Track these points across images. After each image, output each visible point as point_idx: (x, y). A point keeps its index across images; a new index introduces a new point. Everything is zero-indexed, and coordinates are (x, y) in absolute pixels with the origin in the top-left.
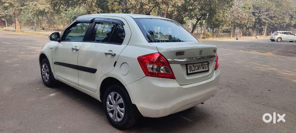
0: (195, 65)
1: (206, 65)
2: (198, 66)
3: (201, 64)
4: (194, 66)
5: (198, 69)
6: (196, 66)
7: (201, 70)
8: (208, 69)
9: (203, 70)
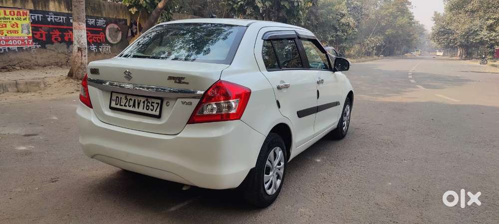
0: (129, 98)
1: (156, 106)
2: (135, 100)
3: (143, 99)
4: (126, 99)
5: (134, 106)
6: (131, 99)
7: (140, 110)
8: (157, 113)
9: (145, 111)
